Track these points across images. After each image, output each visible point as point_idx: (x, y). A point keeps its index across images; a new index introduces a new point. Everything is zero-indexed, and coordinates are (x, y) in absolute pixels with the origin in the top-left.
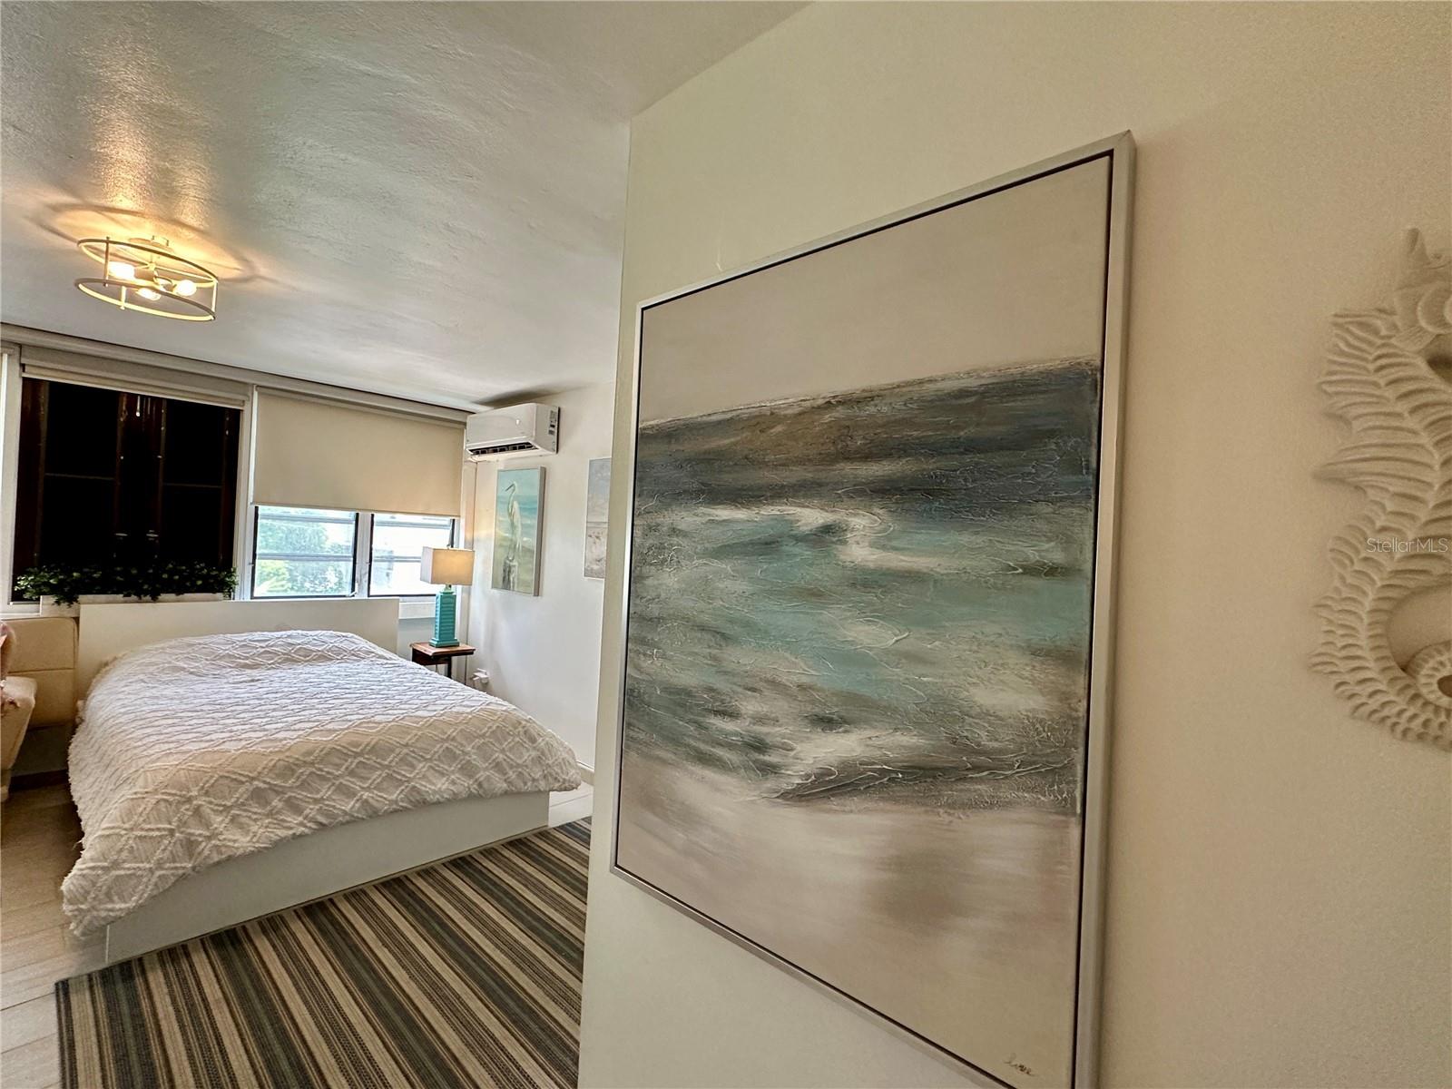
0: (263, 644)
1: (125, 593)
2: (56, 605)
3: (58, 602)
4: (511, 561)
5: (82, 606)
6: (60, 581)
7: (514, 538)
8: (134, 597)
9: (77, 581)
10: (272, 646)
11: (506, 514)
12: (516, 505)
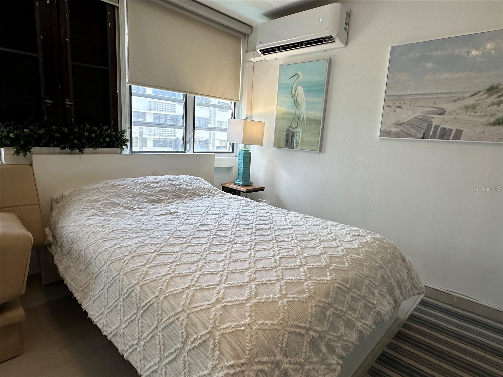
0: (158, 185)
1: (62, 146)
2: (16, 155)
3: (17, 153)
4: (294, 129)
5: (33, 155)
6: (17, 136)
7: (298, 112)
8: (67, 150)
9: (28, 136)
10: (163, 186)
11: (290, 95)
12: (300, 88)
